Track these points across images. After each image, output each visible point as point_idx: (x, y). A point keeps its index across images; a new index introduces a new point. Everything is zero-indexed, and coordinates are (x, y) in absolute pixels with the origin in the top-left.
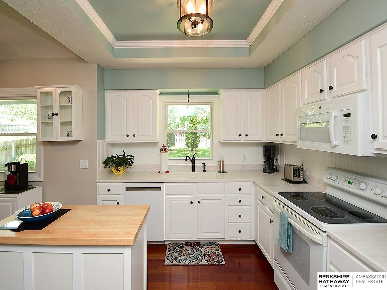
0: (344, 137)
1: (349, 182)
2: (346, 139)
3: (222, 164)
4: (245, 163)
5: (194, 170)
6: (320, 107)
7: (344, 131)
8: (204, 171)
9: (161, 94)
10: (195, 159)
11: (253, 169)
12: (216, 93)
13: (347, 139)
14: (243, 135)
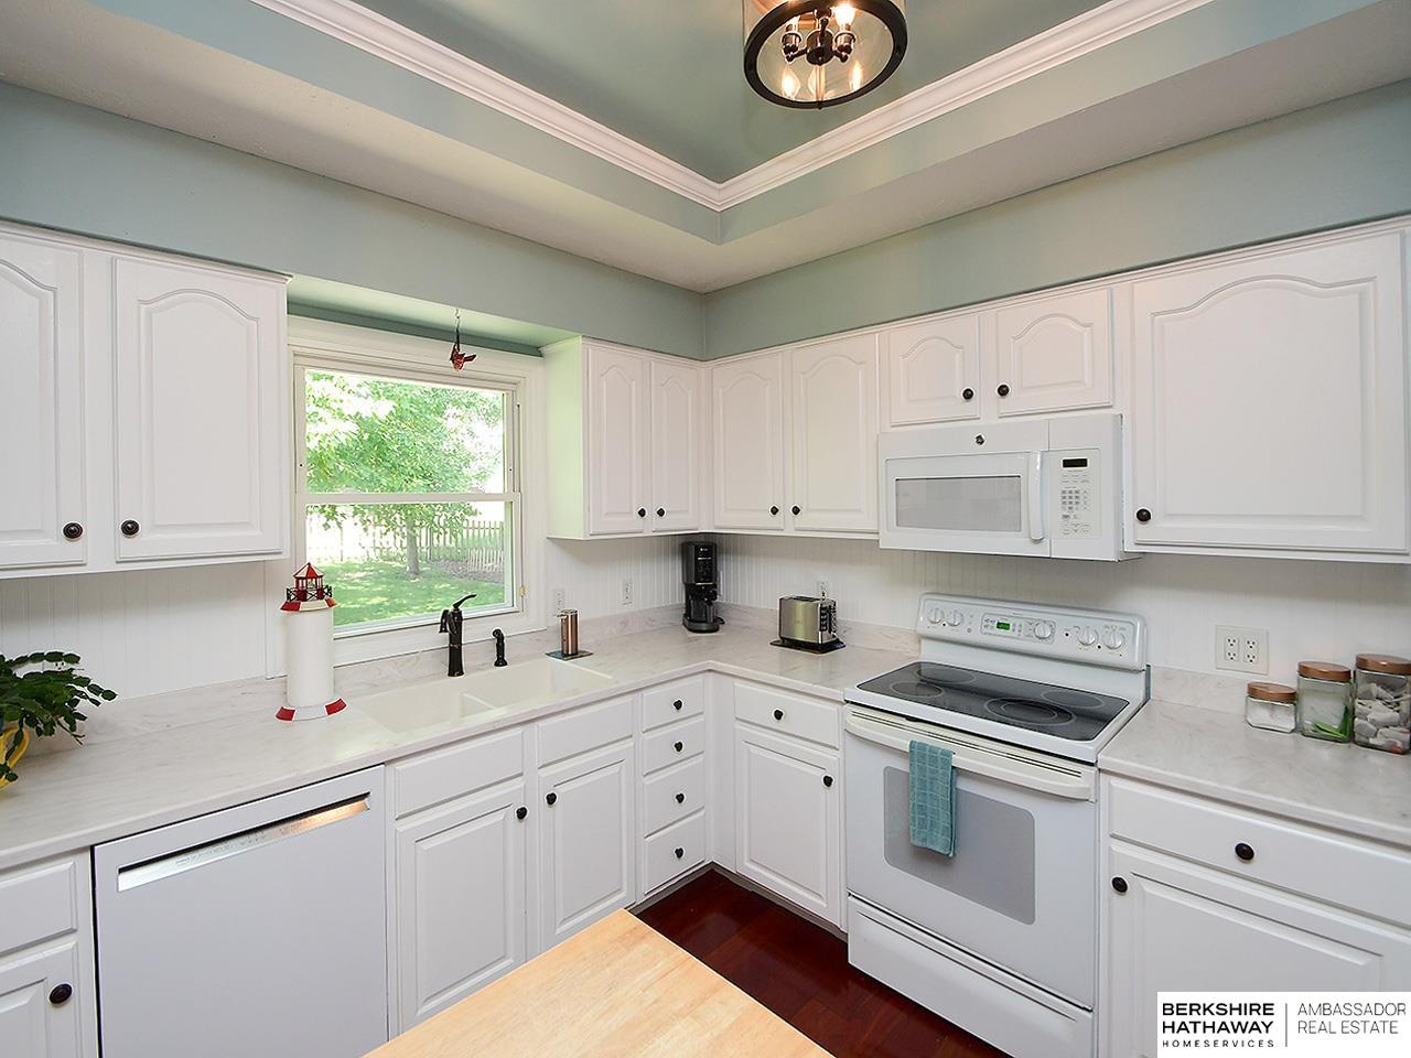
0: (1066, 517)
1: (999, 624)
2: (1071, 520)
3: (571, 623)
4: (627, 609)
5: (455, 668)
6: (979, 437)
7: (1064, 503)
8: (497, 664)
9: (297, 307)
10: (464, 616)
11: (652, 626)
12: (533, 350)
13: (1075, 521)
14: (651, 513)
